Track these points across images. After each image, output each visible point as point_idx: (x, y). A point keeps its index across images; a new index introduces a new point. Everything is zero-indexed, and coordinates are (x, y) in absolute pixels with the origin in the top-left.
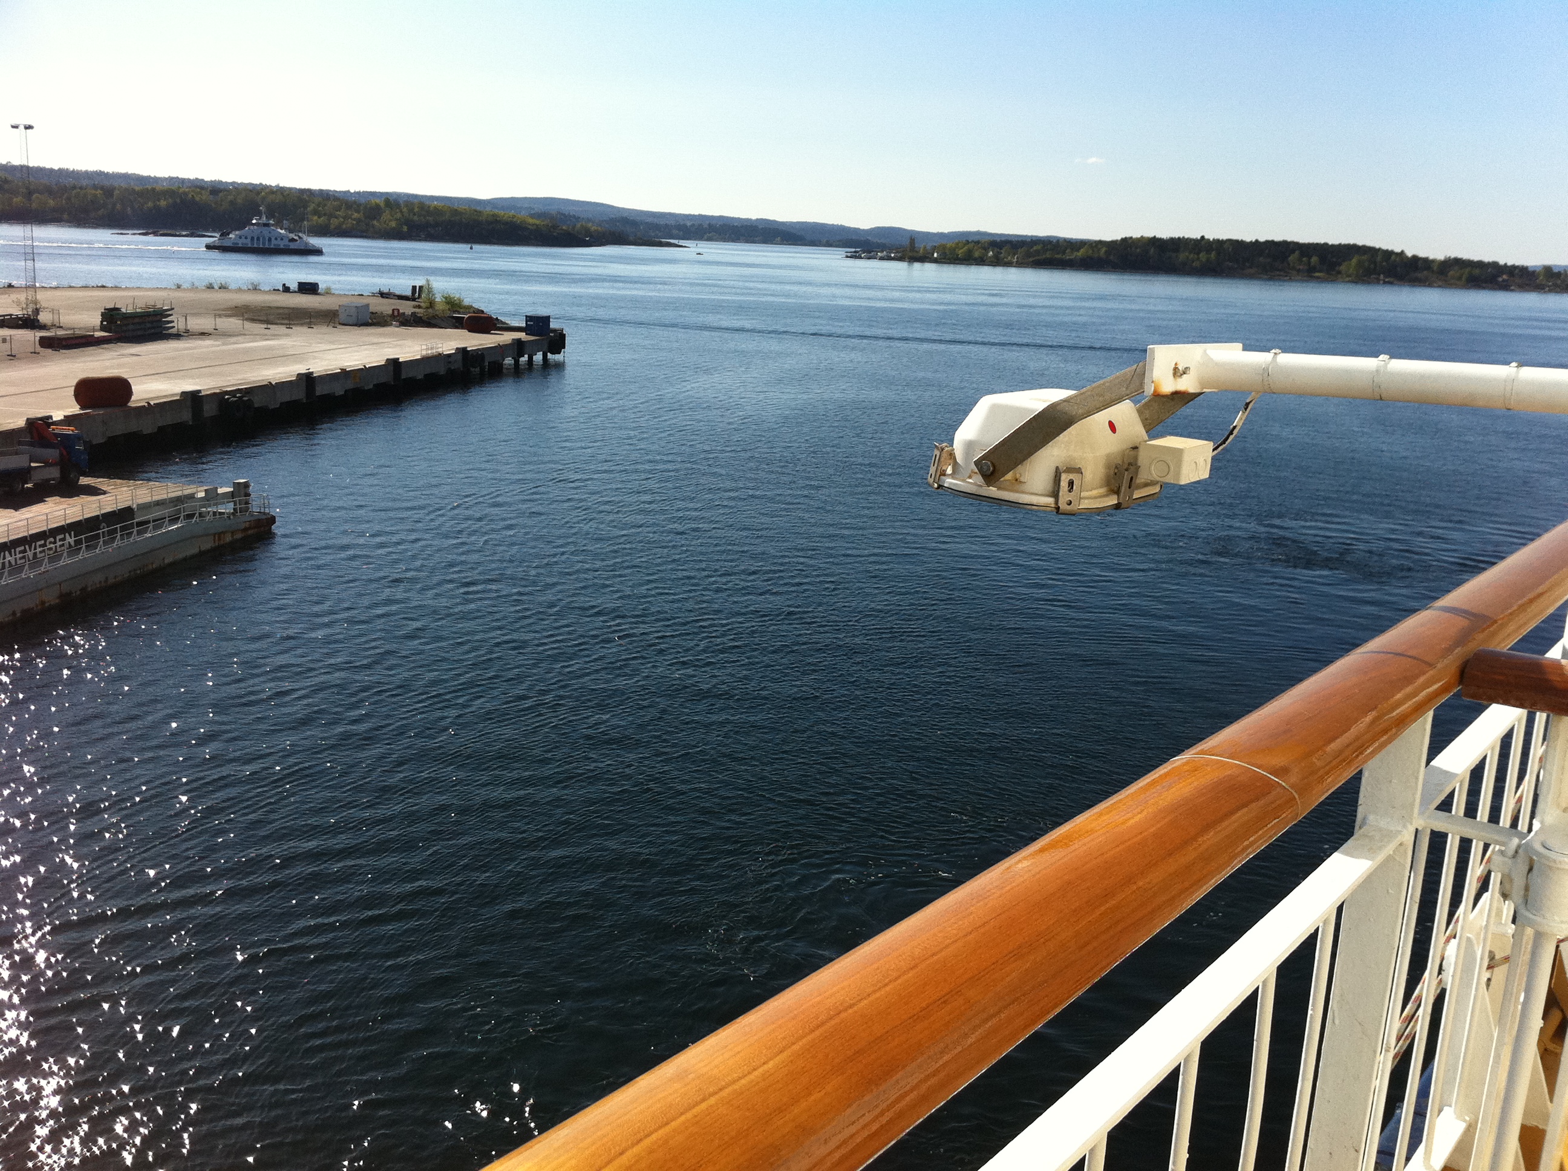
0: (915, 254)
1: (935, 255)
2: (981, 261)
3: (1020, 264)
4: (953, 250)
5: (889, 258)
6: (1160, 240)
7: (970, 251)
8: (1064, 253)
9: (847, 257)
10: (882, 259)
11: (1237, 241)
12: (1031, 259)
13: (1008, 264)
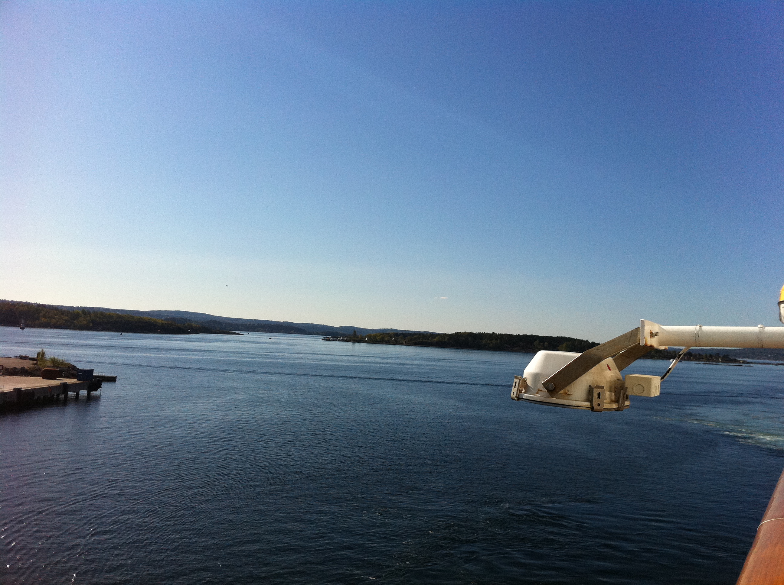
0: (356, 339)
1: (366, 339)
2: (388, 343)
3: (408, 344)
4: (375, 336)
5: (343, 341)
6: (474, 333)
7: (383, 338)
8: (428, 339)
9: (323, 340)
10: (340, 341)
11: (510, 335)
12: (412, 342)
13: (401, 344)
